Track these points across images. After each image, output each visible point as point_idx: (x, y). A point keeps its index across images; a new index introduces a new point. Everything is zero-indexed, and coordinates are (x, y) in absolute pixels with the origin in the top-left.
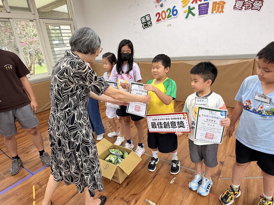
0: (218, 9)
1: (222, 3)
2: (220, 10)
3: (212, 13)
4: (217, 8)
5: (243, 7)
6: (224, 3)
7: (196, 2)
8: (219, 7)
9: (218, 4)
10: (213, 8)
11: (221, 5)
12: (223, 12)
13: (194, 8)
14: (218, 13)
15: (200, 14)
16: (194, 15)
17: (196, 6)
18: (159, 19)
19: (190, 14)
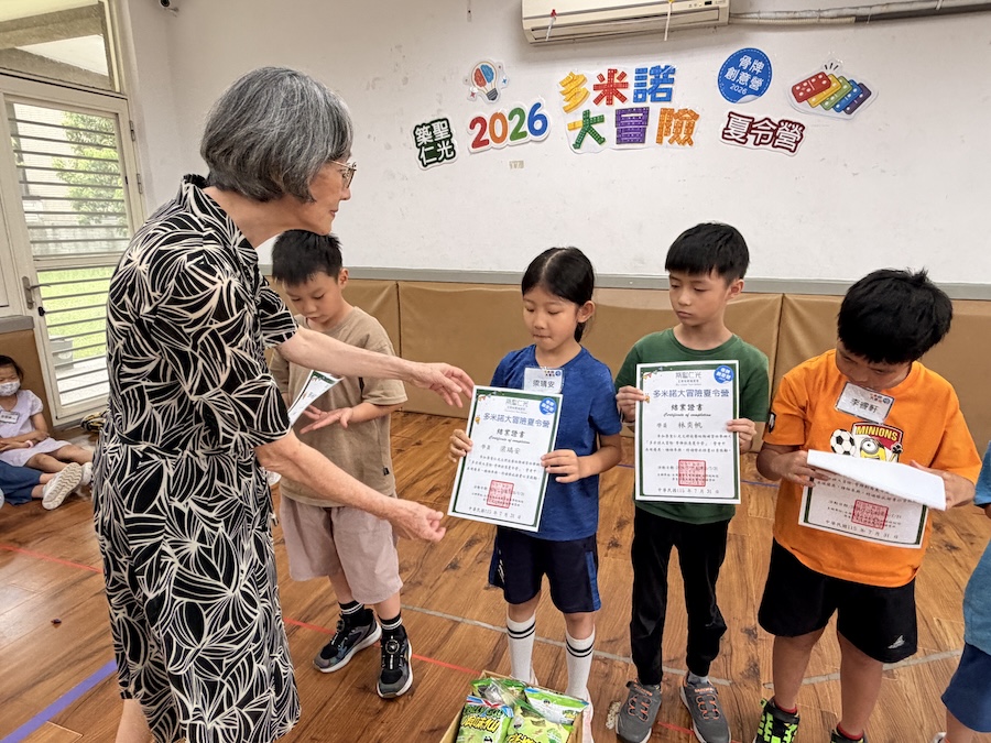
0: (677, 134)
1: (687, 116)
2: (682, 136)
3: (659, 141)
4: (672, 128)
5: (751, 138)
6: (696, 117)
7: (610, 102)
8: (678, 128)
9: (678, 116)
10: (660, 128)
11: (685, 122)
12: (691, 143)
13: (601, 119)
14: (676, 143)
15: (622, 139)
16: (600, 140)
17: (608, 111)
18: (483, 138)
19: (588, 137)
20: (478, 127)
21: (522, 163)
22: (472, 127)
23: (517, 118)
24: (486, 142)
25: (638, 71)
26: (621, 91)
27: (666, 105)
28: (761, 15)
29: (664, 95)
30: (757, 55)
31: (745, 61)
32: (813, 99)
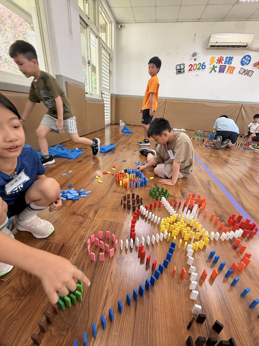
0: (230, 71)
2: (231, 72)
3: (227, 73)
5: (244, 73)
6: (235, 68)
7: (219, 63)
8: (231, 70)
9: (232, 68)
10: (228, 70)
12: (233, 73)
13: (216, 67)
15: (219, 72)
16: (215, 71)
17: (218, 65)
18: (191, 69)
19: (213, 70)
20: (191, 66)
21: (198, 75)
22: (189, 66)
23: (199, 65)
24: (192, 70)
25: (226, 57)
26: (222, 61)
27: (230, 65)
28: (253, 48)
29: (230, 63)
30: (249, 56)
31: (247, 57)
32: (257, 66)
